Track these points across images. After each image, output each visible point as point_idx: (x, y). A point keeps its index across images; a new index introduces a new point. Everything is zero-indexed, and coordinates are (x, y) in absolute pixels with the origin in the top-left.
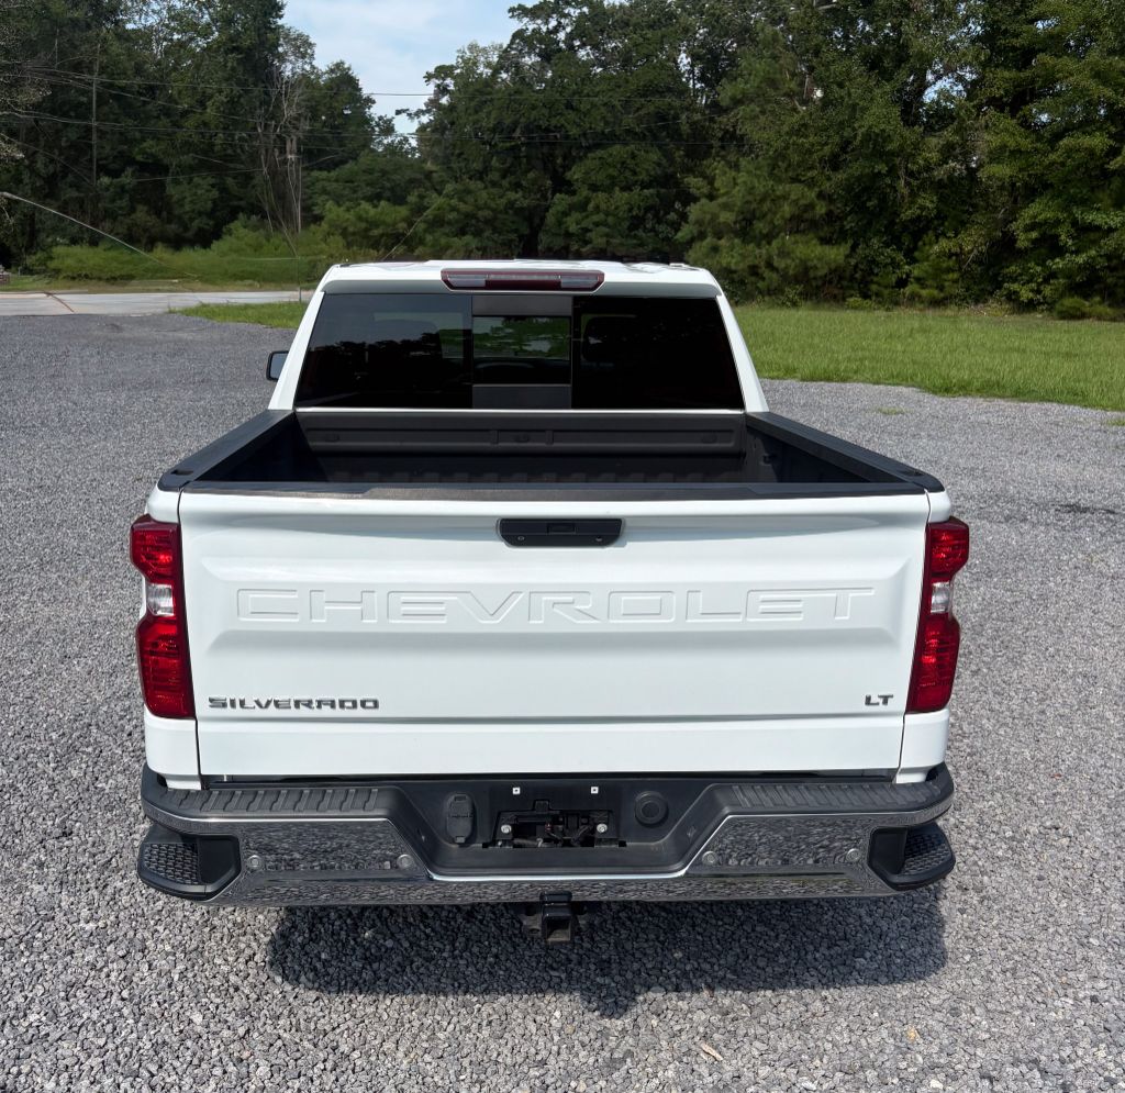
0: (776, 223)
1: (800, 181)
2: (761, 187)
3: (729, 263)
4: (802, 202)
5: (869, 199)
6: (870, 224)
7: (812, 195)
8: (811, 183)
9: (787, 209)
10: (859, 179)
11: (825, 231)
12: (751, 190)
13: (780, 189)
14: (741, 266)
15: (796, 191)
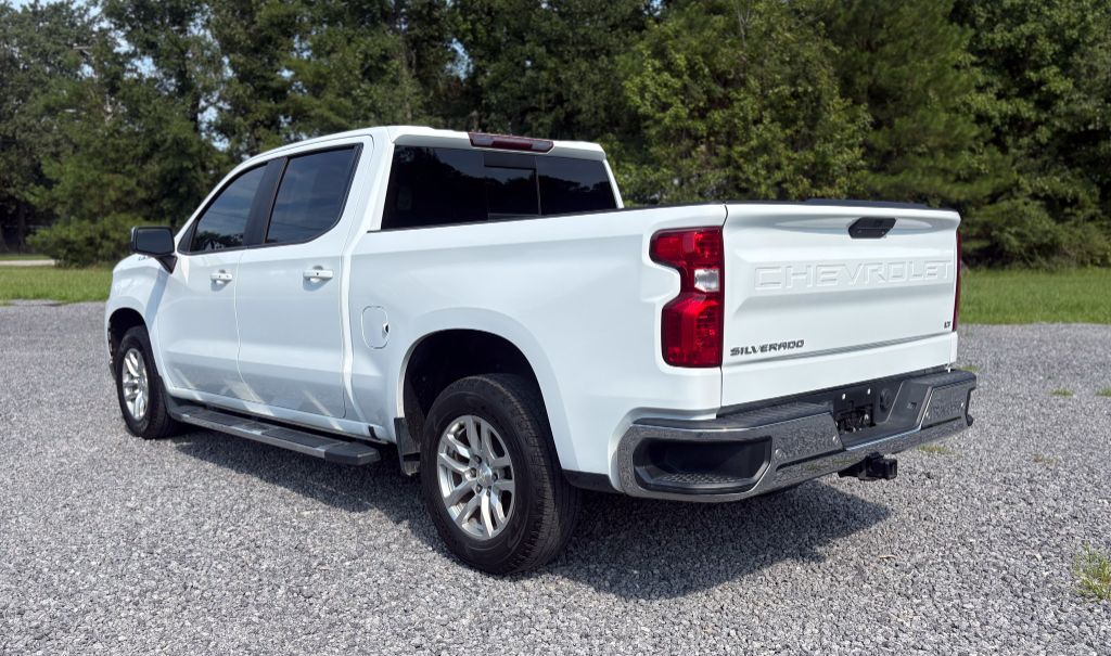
0: (105, 204)
1: (120, 172)
2: (89, 176)
3: (68, 236)
4: (125, 188)
5: (180, 187)
6: (181, 205)
7: (133, 182)
8: (130, 174)
9: (112, 194)
10: (169, 172)
11: (146, 210)
12: (80, 178)
13: (106, 178)
14: (81, 237)
15: (118, 180)
